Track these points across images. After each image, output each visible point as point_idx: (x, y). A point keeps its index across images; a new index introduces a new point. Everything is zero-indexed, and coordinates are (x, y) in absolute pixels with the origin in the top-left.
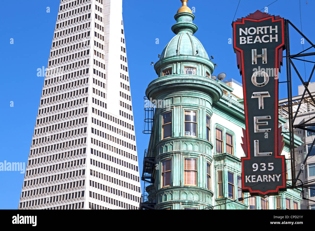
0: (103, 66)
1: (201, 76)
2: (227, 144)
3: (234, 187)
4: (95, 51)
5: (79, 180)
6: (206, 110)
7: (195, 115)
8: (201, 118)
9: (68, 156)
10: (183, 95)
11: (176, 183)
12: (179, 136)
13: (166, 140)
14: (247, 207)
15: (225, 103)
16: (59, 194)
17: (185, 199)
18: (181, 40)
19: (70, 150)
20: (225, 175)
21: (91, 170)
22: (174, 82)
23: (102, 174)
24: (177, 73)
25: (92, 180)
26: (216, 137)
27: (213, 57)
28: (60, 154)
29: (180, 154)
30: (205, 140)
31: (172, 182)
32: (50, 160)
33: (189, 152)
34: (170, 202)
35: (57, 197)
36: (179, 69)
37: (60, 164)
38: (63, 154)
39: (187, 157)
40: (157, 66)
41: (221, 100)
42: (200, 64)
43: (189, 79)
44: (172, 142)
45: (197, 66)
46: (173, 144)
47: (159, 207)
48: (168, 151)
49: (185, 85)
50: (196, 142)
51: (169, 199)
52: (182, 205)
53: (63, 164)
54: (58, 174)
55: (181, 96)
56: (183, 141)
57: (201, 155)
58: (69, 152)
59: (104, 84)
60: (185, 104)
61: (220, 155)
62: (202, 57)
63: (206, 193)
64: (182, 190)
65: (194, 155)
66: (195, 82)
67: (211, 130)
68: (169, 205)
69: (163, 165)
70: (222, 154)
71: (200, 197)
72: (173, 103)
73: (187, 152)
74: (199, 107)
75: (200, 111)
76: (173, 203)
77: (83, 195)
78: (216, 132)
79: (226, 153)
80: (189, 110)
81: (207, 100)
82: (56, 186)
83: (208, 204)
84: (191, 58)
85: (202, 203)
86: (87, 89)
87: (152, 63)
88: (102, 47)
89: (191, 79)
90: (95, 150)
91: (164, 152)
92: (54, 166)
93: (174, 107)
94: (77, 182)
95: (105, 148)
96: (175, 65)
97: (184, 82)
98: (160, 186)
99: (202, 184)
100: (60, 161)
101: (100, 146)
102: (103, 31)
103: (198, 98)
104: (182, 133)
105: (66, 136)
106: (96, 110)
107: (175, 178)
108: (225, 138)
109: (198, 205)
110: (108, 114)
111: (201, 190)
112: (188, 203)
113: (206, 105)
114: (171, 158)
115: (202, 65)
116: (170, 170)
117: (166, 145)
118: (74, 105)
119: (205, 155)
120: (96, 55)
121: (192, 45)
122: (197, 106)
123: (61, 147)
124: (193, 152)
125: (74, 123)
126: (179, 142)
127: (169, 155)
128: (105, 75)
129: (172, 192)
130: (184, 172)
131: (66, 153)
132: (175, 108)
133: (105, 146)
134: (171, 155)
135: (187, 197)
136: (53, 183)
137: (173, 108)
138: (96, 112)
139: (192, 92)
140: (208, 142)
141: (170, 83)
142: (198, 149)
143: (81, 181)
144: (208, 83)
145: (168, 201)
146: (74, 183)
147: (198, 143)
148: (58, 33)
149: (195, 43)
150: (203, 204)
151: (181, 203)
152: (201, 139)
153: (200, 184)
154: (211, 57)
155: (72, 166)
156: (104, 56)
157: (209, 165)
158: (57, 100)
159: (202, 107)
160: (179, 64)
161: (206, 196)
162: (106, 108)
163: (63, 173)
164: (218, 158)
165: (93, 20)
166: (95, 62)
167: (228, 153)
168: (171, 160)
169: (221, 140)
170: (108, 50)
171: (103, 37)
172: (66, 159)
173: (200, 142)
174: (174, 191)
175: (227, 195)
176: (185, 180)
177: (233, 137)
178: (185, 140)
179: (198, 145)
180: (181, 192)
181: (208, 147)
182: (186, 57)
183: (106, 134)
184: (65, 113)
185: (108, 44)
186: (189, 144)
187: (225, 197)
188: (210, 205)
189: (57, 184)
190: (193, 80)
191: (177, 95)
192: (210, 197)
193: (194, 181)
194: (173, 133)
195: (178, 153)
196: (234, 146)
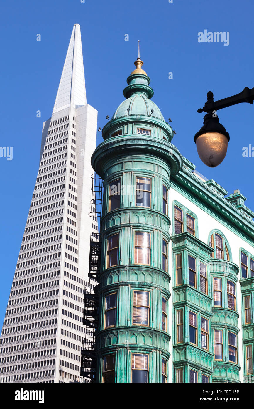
0: (76, 233)
1: (157, 137)
2: (187, 227)
3: (196, 274)
4: (68, 219)
5: (50, 339)
6: (163, 178)
7: (149, 184)
8: (156, 187)
9: (41, 316)
10: (135, 160)
11: (124, 261)
12: (129, 206)
13: (113, 212)
14: (212, 300)
15: (185, 177)
16: (32, 352)
17: (134, 280)
18: (133, 101)
19: (43, 311)
20: (185, 259)
21: (62, 330)
22: (124, 143)
23: (73, 334)
24: (128, 134)
25: (63, 339)
26: (175, 216)
27: (171, 120)
28: (33, 314)
29: (130, 227)
30: (161, 212)
31: (119, 261)
32: (24, 320)
33: (141, 225)
34: (117, 284)
35: (31, 354)
36: (130, 131)
37: (33, 324)
38: (36, 314)
39: (138, 231)
40: (105, 130)
41: (180, 172)
42: (156, 127)
43: (142, 140)
44: (121, 214)
45: (152, 128)
46: (121, 215)
47: (103, 292)
48: (116, 224)
49: (137, 147)
50: (149, 213)
51: (115, 280)
52: (131, 287)
53: (36, 323)
54: (32, 333)
55: (133, 160)
56: (133, 212)
57: (156, 229)
58: (42, 313)
59: (76, 249)
60: (136, 170)
61: (179, 235)
62: (158, 118)
63: (161, 275)
64: (131, 269)
65: (147, 228)
66: (149, 143)
67: (168, 204)
68: (115, 288)
69: (110, 242)
70: (181, 234)
71: (154, 278)
72: (122, 169)
73: (138, 225)
74: (153, 174)
75: (155, 178)
76: (120, 286)
77: (54, 353)
78: (175, 211)
79: (186, 233)
80: (141, 176)
81: (163, 168)
82: (29, 344)
83: (163, 288)
84: (144, 119)
85: (156, 286)
86: (60, 253)
87: (99, 128)
88: (74, 215)
89: (144, 140)
90: (66, 311)
91: (110, 226)
92: (28, 325)
93: (124, 173)
94: (49, 340)
95: (76, 309)
96: (126, 127)
97: (135, 142)
98: (105, 267)
99: (157, 263)
100: (33, 320)
101: (71, 307)
102: (76, 200)
103: (153, 164)
104: (133, 203)
105: (40, 298)
106: (68, 273)
107: (123, 256)
108: (186, 220)
109: (151, 288)
110: (79, 277)
111: (155, 270)
112: (138, 285)
113: (163, 173)
114: (119, 233)
115: (158, 128)
116: (117, 247)
117: (113, 218)
118: (48, 268)
119: (160, 229)
120: (69, 222)
121: (146, 105)
122: (151, 172)
123: (34, 308)
124: (146, 226)
125: (47, 285)
126: (129, 213)
127: (116, 229)
128: (77, 241)
129: (119, 273)
130: (134, 248)
131: (39, 313)
132: (125, 175)
133: (76, 307)
134: (119, 229)
135: (137, 278)
136: (26, 341)
137: (123, 175)
138: (68, 276)
139: (145, 156)
140: (165, 215)
141: (119, 144)
142: (152, 222)
143: (52, 340)
144: (165, 146)
145: (113, 282)
146: (46, 341)
147: (152, 215)
148: (35, 202)
149: (150, 105)
150: (157, 288)
151: (130, 285)
152: (156, 210)
153: (154, 263)
154: (169, 120)
155: (44, 325)
156: (76, 223)
157: (165, 244)
158: (32, 264)
159: (158, 174)
160: (130, 126)
161: (162, 278)
162: (77, 272)
163: (36, 332)
164: (177, 240)
165: (67, 190)
166: (68, 229)
167: (189, 232)
168: (119, 234)
169: (181, 221)
170: (80, 218)
171: (76, 206)
172: (39, 319)
173: (154, 214)
174: (121, 271)
175: (187, 282)
176: (136, 259)
177: (195, 221)
178: (136, 211)
179: (152, 217)
180: (130, 272)
181: (165, 222)
182: (139, 117)
183: (77, 296)
184: (39, 277)
185: (80, 212)
186: (141, 216)
187: (185, 283)
188: (166, 289)
189: (30, 342)
190: (147, 140)
191: (127, 159)
192: (166, 280)
193: (147, 260)
194: (122, 203)
195: (127, 226)
196: (196, 231)
